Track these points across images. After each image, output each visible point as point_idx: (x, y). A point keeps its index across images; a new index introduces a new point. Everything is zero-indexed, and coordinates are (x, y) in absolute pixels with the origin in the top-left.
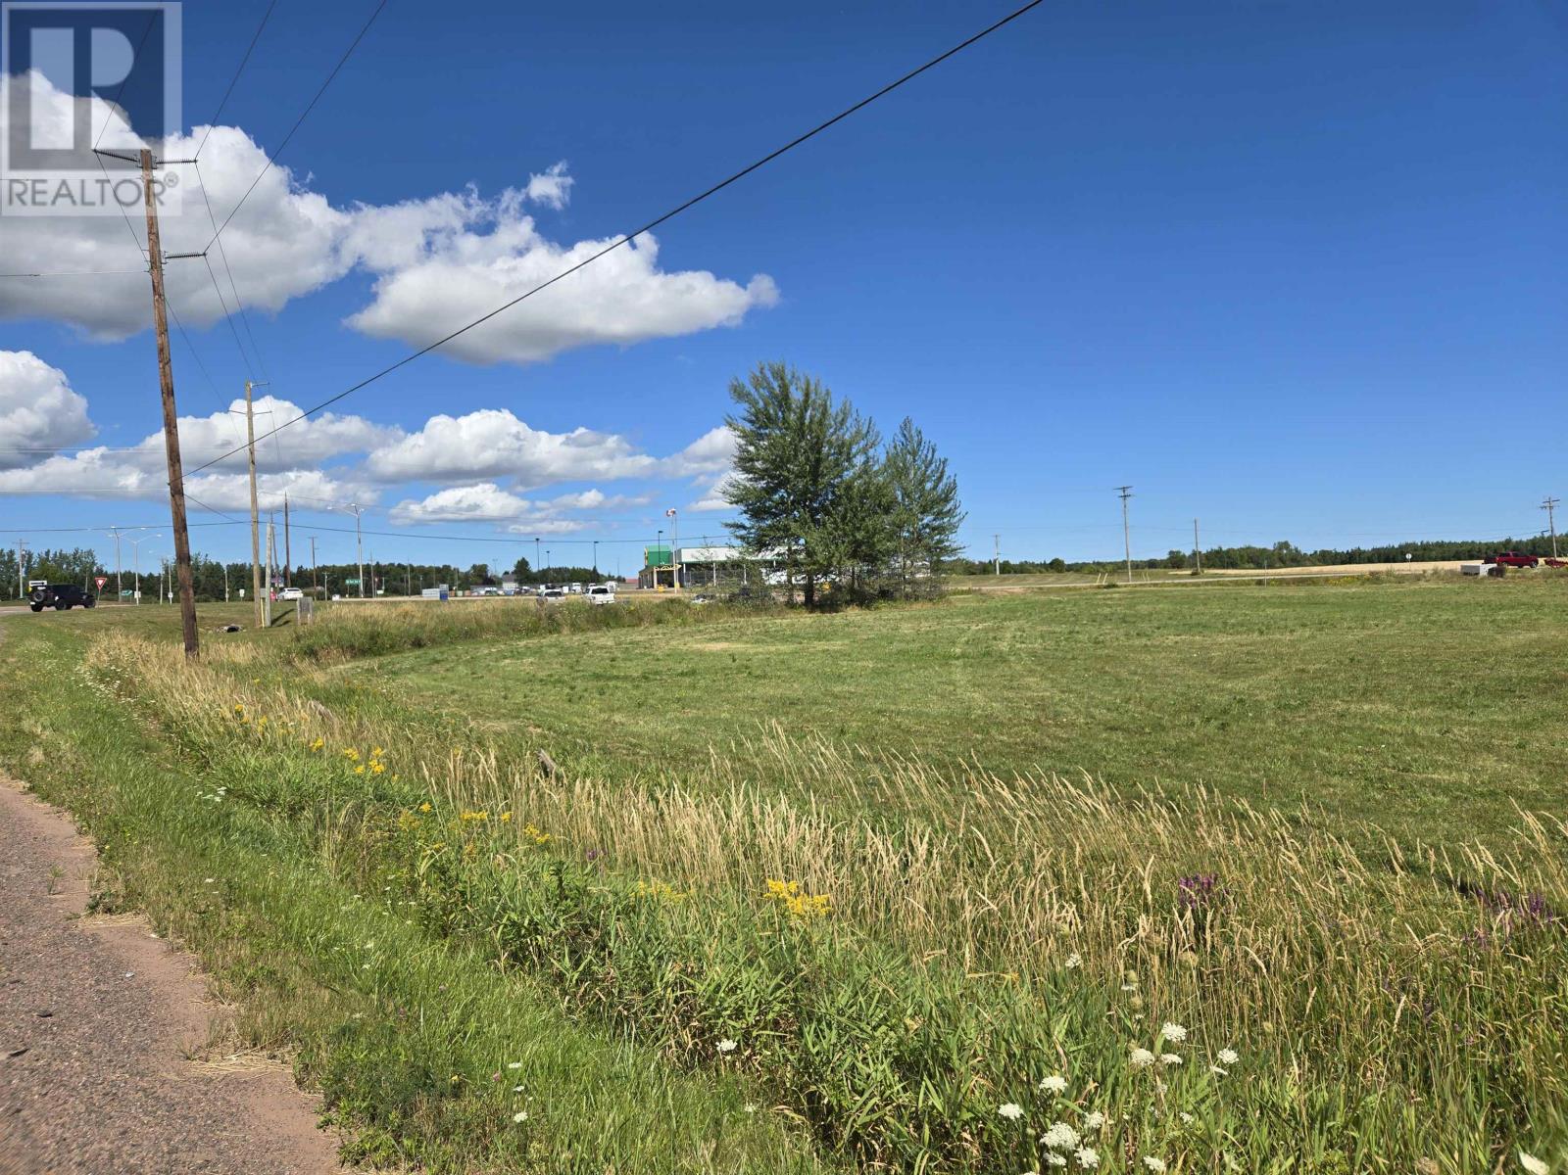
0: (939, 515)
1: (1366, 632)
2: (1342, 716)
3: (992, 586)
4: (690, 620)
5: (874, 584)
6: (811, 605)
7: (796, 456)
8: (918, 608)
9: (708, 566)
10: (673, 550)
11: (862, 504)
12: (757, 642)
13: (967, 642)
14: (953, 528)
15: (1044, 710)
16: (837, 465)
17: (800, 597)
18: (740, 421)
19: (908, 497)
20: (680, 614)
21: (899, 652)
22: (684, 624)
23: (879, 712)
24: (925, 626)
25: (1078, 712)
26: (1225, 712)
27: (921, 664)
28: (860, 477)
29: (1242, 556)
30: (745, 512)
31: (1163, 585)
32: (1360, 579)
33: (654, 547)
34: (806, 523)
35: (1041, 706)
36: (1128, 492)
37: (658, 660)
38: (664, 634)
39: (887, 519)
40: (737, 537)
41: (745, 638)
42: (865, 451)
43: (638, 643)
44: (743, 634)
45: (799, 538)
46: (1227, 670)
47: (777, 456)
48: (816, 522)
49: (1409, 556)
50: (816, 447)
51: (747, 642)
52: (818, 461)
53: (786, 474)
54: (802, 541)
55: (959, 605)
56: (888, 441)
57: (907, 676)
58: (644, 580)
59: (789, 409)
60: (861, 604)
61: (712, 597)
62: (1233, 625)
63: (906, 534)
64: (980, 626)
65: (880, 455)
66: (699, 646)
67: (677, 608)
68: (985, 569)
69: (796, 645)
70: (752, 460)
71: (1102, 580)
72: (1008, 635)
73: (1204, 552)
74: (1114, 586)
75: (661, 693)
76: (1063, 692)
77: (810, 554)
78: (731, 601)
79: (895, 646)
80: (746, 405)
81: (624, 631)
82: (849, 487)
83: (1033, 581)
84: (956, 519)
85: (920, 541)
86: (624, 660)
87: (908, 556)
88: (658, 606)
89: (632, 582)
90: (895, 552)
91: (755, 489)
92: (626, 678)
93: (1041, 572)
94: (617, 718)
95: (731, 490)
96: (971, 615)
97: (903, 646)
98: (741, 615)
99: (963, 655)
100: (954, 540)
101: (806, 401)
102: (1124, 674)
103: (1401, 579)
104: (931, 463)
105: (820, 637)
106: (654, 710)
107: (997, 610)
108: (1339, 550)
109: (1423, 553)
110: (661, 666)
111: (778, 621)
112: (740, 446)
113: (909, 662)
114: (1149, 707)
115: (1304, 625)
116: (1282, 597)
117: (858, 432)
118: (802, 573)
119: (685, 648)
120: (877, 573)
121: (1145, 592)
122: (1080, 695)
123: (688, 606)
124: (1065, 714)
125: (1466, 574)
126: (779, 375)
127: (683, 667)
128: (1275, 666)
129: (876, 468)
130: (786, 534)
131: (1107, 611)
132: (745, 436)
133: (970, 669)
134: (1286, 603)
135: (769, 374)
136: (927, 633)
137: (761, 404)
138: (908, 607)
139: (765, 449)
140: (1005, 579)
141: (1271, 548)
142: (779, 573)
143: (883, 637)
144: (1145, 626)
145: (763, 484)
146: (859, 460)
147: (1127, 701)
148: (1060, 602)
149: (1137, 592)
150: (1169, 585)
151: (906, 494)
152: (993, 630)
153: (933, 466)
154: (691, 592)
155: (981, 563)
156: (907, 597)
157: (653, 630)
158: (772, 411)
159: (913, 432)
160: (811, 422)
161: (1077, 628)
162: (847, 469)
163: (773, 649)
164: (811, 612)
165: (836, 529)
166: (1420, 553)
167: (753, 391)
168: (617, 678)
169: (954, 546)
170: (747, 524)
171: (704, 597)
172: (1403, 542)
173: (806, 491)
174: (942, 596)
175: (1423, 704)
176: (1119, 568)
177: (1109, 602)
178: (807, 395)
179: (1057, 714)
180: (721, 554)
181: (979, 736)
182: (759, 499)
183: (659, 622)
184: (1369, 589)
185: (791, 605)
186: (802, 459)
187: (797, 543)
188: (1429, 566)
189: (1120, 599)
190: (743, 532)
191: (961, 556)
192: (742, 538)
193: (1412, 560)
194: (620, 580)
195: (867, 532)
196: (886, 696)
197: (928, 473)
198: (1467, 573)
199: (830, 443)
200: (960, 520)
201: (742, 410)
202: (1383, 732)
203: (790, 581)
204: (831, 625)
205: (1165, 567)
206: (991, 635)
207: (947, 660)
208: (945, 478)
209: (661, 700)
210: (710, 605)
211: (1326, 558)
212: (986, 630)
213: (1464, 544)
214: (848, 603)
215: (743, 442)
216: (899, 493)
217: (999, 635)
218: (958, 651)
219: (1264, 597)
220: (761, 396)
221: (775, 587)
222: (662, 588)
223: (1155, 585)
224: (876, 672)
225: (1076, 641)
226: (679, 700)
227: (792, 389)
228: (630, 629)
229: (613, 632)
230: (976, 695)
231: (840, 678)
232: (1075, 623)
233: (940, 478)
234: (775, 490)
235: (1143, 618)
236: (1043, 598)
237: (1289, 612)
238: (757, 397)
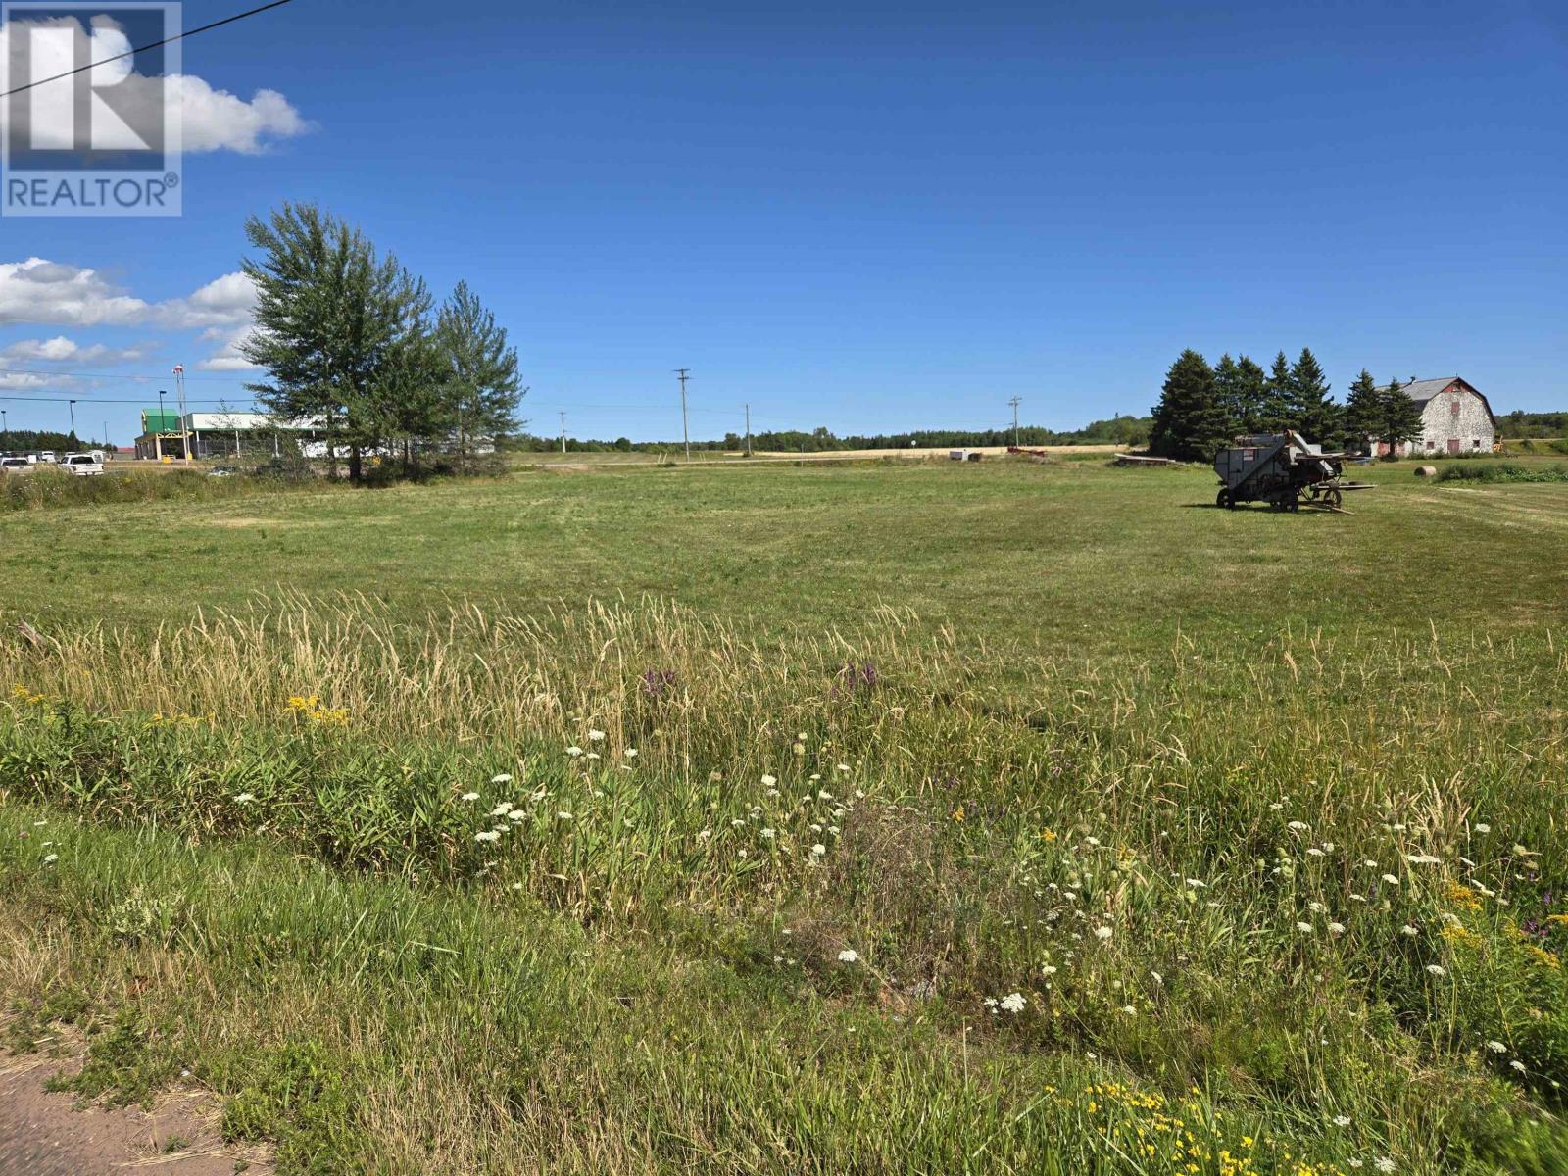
0: (500, 388)
1: (869, 506)
2: (828, 570)
3: (557, 463)
4: (207, 494)
5: (428, 459)
6: (357, 479)
7: (333, 313)
8: (478, 483)
9: (229, 434)
10: (180, 414)
11: (412, 371)
12: (292, 517)
13: (525, 517)
14: (513, 402)
15: (588, 574)
16: (383, 327)
17: (344, 472)
18: (262, 268)
19: (466, 367)
20: (193, 488)
21: (454, 526)
22: (200, 498)
23: (428, 581)
24: (484, 501)
25: (619, 574)
26: (741, 570)
27: (476, 537)
28: (409, 341)
29: (788, 441)
30: (274, 374)
31: (716, 465)
32: (875, 462)
33: (155, 410)
34: (349, 389)
35: (586, 570)
36: (686, 374)
37: (167, 537)
38: (174, 510)
39: (441, 390)
40: (264, 401)
41: (277, 514)
42: (415, 314)
43: (138, 519)
44: (275, 509)
45: (341, 405)
46: (752, 537)
47: (310, 312)
48: (360, 388)
49: (914, 443)
50: (357, 305)
51: (280, 518)
52: (360, 321)
53: (321, 332)
54: (344, 409)
55: (522, 481)
56: (439, 305)
57: (461, 548)
58: (144, 447)
59: (324, 261)
60: (414, 480)
61: (235, 469)
62: (768, 500)
63: (463, 407)
64: (541, 502)
65: (432, 319)
66: (219, 522)
67: (189, 481)
68: (552, 446)
69: (338, 521)
70: (279, 315)
71: (662, 459)
72: (567, 510)
73: (756, 435)
74: (673, 465)
75: (171, 569)
76: (609, 558)
77: (353, 423)
78: (259, 474)
79: (451, 521)
80: (269, 251)
81: (119, 507)
82: (397, 352)
83: (596, 459)
84: (518, 393)
85: (479, 414)
86: (121, 537)
87: (466, 429)
88: (163, 478)
89: (127, 451)
90: (450, 426)
91: (284, 348)
92: (124, 557)
93: (607, 451)
94: (116, 597)
95: (253, 346)
96: (531, 491)
97: (460, 520)
98: (273, 490)
99: (520, 528)
100: (516, 414)
101: (343, 252)
102: (666, 542)
103: (906, 462)
104: (489, 332)
105: (367, 512)
106: (166, 589)
107: (559, 486)
108: (866, 437)
109: (925, 440)
110: (171, 544)
111: (318, 496)
112: (263, 297)
113: (463, 535)
114: (681, 568)
115: (823, 501)
116: (813, 477)
117: (407, 293)
118: (346, 444)
119: (202, 524)
120: (435, 448)
121: (701, 471)
122: (623, 560)
123: (203, 479)
124: (606, 577)
125: (953, 458)
126: (310, 219)
127: (201, 544)
128: (790, 533)
129: (425, 334)
130: (323, 400)
131: (663, 487)
132: (268, 286)
133: (524, 541)
134: (815, 482)
135: (297, 217)
136: (486, 508)
137: (288, 251)
138: (467, 483)
139: (296, 303)
140: (571, 456)
141: (811, 433)
142: (318, 444)
143: (438, 512)
144: (693, 501)
145: (294, 342)
146: (408, 323)
147: (664, 564)
148: (621, 479)
149: (692, 471)
150: (721, 465)
151: (463, 364)
152: (553, 505)
153: (491, 336)
154: (206, 463)
155: (547, 440)
156: (467, 473)
157: (159, 506)
158: (301, 260)
159: (469, 299)
160: (349, 277)
161: (633, 503)
162: (395, 333)
163: (312, 524)
164: (357, 487)
165: (384, 397)
166: (927, 440)
167: (276, 234)
168: (113, 556)
169: (516, 421)
170: (276, 387)
171: (225, 469)
172: (915, 431)
173: (347, 353)
174: (504, 471)
175: (887, 559)
176: (679, 448)
177: (667, 480)
178: (344, 246)
179: (600, 577)
180: (245, 421)
181: (525, 599)
182: (289, 360)
183: (166, 496)
184: (882, 470)
185: (333, 479)
186: (341, 317)
187: (338, 411)
188: (926, 452)
189: (677, 478)
190: (271, 397)
191: (523, 431)
192: (271, 403)
193: (916, 447)
194: (110, 449)
195: (420, 402)
196: (436, 567)
197: (486, 343)
198: (955, 458)
199: (374, 304)
200: (522, 394)
201: (263, 255)
202: (853, 580)
203: (331, 452)
204: (381, 500)
205: (723, 449)
206: (551, 509)
207: (503, 533)
208: (505, 349)
209: (172, 577)
210: (232, 478)
211: (856, 443)
212: (545, 505)
213: (959, 433)
214: (400, 478)
215: (266, 293)
216: (454, 362)
217: (558, 509)
218: (515, 524)
219: (799, 477)
220: (287, 241)
221: (313, 459)
222: (168, 459)
223: (710, 465)
224: (428, 546)
225: (630, 515)
226: (196, 577)
227: (326, 237)
228: (128, 504)
229: (104, 508)
230: (526, 564)
231: (388, 552)
232: (632, 498)
233: (499, 350)
234: (309, 351)
235: (692, 494)
236: (606, 476)
237: (816, 490)
238: (282, 242)
